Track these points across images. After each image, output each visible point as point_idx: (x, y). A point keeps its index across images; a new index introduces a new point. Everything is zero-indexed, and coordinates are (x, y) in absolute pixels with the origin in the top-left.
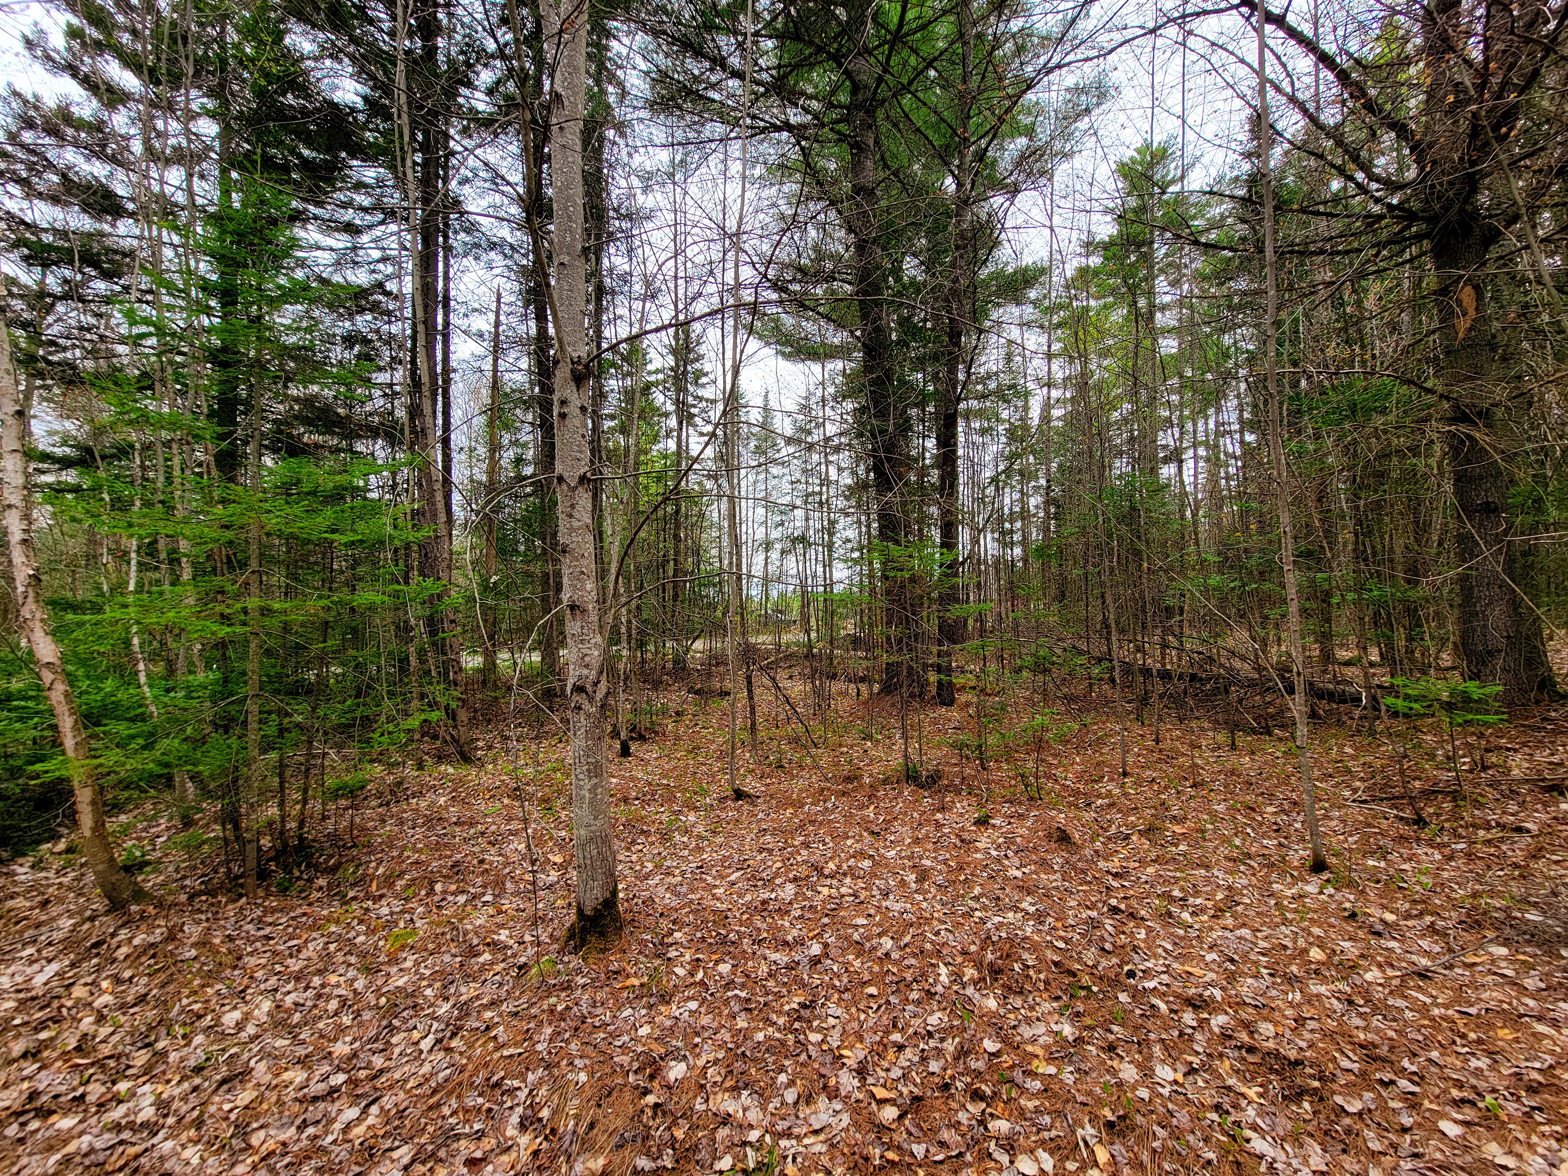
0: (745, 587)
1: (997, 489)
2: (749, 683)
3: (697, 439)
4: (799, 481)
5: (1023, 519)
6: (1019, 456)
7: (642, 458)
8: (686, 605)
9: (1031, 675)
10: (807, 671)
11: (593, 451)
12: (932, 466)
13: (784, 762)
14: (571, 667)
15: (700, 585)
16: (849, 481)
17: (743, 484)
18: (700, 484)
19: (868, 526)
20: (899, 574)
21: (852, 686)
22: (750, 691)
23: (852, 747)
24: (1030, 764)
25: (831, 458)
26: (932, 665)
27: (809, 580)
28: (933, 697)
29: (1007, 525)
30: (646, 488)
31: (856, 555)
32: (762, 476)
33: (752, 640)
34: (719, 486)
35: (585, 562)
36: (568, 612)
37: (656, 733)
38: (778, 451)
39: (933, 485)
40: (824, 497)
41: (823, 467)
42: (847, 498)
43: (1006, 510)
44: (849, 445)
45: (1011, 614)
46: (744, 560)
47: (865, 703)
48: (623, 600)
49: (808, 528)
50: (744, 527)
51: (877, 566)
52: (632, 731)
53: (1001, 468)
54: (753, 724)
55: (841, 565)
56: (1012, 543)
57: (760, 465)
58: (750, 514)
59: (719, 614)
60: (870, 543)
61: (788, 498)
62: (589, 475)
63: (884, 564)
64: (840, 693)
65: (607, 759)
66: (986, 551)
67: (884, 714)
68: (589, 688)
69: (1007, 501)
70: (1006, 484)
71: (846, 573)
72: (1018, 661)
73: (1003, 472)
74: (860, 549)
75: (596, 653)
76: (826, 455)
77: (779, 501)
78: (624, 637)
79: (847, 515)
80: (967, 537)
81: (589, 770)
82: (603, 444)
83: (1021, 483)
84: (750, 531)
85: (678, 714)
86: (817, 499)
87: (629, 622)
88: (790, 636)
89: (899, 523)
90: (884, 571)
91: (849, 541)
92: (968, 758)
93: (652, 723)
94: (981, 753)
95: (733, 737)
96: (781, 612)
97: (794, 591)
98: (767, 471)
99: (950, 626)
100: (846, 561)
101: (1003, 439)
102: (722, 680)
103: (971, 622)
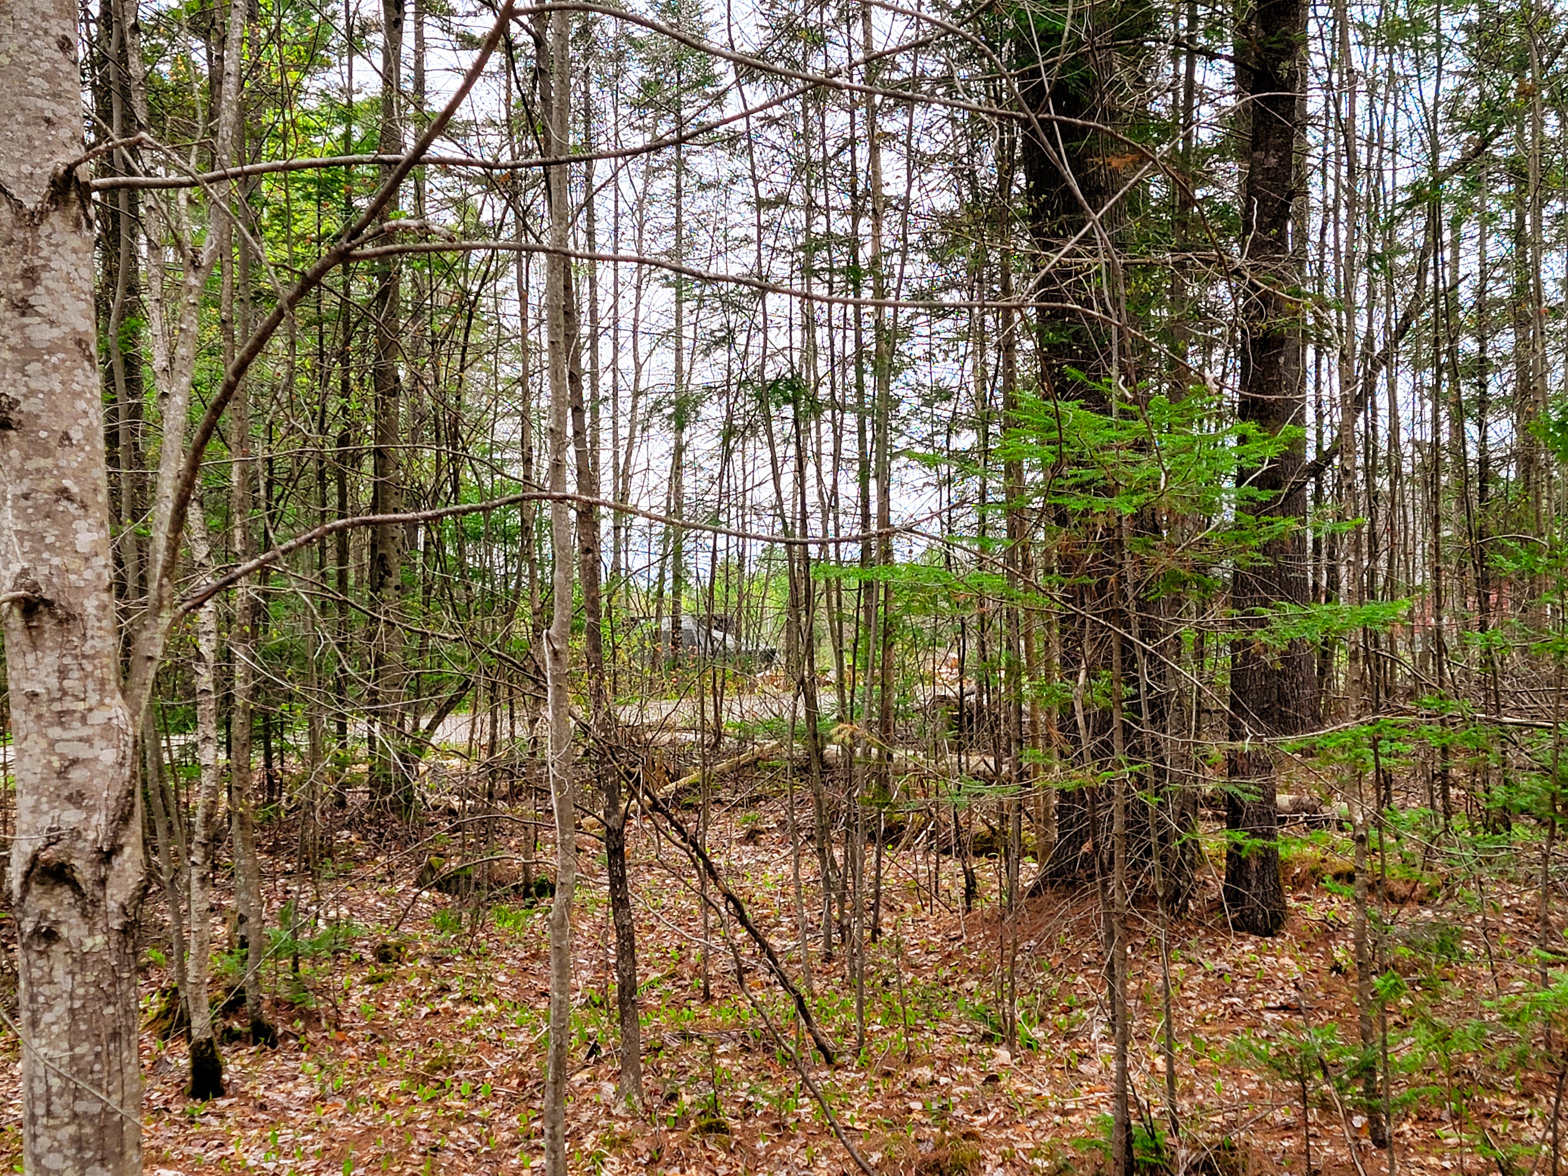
0: (607, 542)
1: (1434, 229)
2: (616, 853)
3: (450, 59)
4: (783, 200)
5: (1521, 323)
6: (1512, 116)
7: (269, 117)
8: (415, 599)
9: (1541, 837)
10: (806, 816)
11: (102, 92)
12: (1221, 150)
13: (727, 1114)
14: (24, 802)
15: (462, 536)
16: (946, 201)
17: (603, 205)
18: (461, 205)
19: (1007, 348)
20: (1100, 504)
21: (952, 865)
22: (618, 881)
23: (947, 1065)
24: (1534, 1132)
25: (888, 125)
26: (1210, 802)
27: (814, 524)
28: (1216, 906)
29: (1468, 345)
30: (283, 215)
31: (965, 440)
32: (664, 184)
33: (627, 715)
34: (522, 215)
35: (72, 460)
36: (16, 620)
37: (312, 1018)
38: (719, 98)
39: (1223, 212)
40: (865, 253)
41: (862, 152)
42: (938, 257)
43: (1465, 294)
44: (947, 80)
45: (1477, 639)
46: (605, 457)
47: (995, 920)
48: (206, 581)
49: (811, 350)
50: (605, 346)
51: (1033, 477)
52: (233, 1007)
53: (1450, 155)
54: (628, 988)
55: (916, 475)
56: (1483, 402)
57: (656, 147)
58: (625, 308)
59: (521, 629)
60: (1011, 404)
61: (748, 255)
62: (84, 172)
63: (1054, 471)
64: (914, 890)
65: (144, 1106)
66: (1394, 429)
67: (1054, 958)
68: (84, 871)
69: (1469, 264)
70: (1464, 206)
71: (932, 500)
72: (1499, 792)
73: (1459, 167)
74: (981, 424)
75: (109, 756)
76: (873, 112)
77: (718, 267)
78: (208, 706)
79: (940, 312)
80: (1332, 386)
81: (79, 1142)
82: (136, 68)
83: (1515, 202)
84: (626, 362)
85: (384, 955)
86: (841, 258)
87: (227, 656)
88: (750, 702)
89: (1103, 338)
90: (1050, 490)
91: (945, 395)
92: (1325, 1106)
93: (299, 985)
94: (1371, 1092)
95: (561, 1030)
96: (724, 624)
97: (768, 558)
98: (680, 166)
99: (1268, 673)
100: (929, 462)
101: (1458, 60)
102: (531, 845)
103: (1341, 660)
